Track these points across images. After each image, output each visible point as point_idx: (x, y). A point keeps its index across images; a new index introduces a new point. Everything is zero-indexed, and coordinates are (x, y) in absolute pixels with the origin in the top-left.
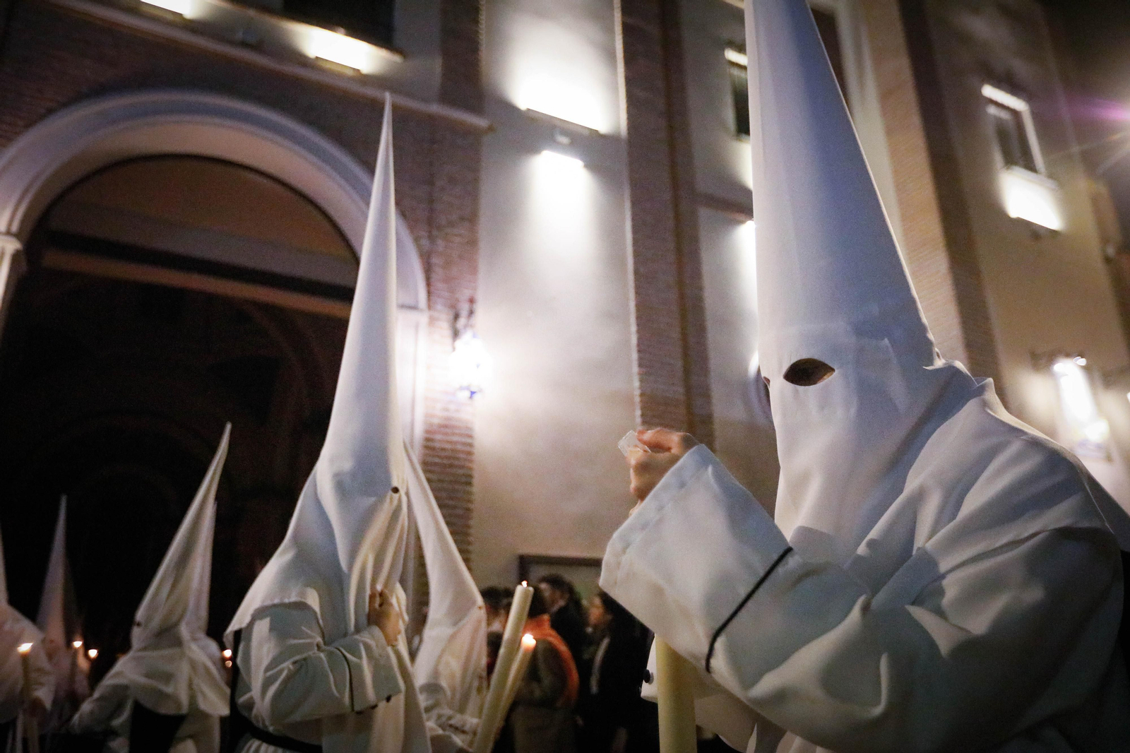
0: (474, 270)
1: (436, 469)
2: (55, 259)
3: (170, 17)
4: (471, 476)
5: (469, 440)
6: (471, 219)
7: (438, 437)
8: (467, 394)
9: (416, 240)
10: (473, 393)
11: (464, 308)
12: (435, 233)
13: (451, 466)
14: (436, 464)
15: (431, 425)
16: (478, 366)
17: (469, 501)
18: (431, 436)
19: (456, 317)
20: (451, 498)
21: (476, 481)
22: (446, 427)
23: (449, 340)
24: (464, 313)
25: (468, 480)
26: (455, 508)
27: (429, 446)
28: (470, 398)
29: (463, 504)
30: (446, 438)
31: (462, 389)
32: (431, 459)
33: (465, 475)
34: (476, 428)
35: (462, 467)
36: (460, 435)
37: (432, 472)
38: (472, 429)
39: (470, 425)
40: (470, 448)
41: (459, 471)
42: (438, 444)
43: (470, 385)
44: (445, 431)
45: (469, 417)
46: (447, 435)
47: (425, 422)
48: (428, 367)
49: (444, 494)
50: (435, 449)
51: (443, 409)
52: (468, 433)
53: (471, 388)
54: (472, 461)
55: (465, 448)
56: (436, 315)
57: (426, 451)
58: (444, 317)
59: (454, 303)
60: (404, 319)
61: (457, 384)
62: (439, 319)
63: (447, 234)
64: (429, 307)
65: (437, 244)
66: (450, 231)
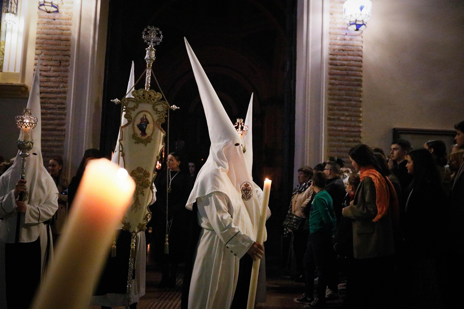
1: (337, 77)
4: (361, 81)
5: (360, 58)
7: (339, 57)
8: (354, 27)
10: (358, 27)
13: (347, 75)
14: (336, 74)
15: (334, 50)
16: (361, 8)
17: (360, 96)
18: (335, 57)
21: (363, 84)
22: (345, 50)
25: (359, 83)
26: (350, 100)
27: (333, 62)
28: (357, 30)
29: (355, 98)
30: (344, 57)
31: (351, 24)
32: (335, 71)
33: (357, 80)
34: (364, 50)
35: (354, 75)
36: (353, 55)
37: (335, 79)
38: (361, 51)
39: (361, 48)
40: (360, 63)
41: (353, 78)
42: (339, 62)
43: (356, 21)
44: (343, 53)
45: (359, 43)
46: (345, 55)
47: (330, 49)
48: (331, 14)
49: (344, 92)
50: (337, 65)
51: (341, 40)
52: (360, 53)
53: (357, 23)
54: (361, 71)
55: (357, 63)
57: (330, 66)
61: (348, 22)
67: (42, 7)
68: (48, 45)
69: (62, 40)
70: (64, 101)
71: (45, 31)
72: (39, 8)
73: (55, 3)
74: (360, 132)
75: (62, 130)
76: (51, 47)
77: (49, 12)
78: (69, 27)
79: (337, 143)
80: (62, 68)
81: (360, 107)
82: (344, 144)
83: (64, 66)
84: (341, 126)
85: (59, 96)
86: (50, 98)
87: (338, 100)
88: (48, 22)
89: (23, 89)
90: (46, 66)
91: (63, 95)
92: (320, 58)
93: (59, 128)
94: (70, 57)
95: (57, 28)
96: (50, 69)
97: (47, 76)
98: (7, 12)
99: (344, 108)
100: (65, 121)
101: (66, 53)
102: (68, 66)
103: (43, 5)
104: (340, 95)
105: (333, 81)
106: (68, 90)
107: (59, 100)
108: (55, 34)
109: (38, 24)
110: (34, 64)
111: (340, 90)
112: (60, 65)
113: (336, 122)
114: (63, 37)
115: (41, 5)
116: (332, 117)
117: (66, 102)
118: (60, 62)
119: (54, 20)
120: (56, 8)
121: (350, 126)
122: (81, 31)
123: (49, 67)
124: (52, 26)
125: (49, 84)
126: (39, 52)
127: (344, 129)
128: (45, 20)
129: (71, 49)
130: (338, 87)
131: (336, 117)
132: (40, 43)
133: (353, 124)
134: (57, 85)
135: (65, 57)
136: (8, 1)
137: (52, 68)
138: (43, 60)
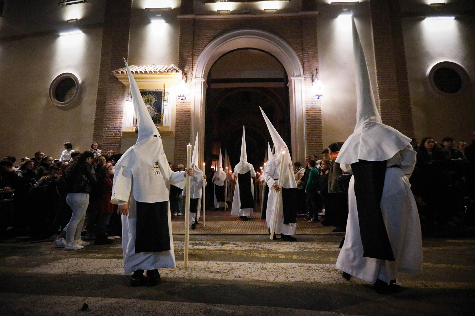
0: (317, 61)
1: (310, 120)
2: (214, 86)
3: (227, 12)
4: (321, 121)
5: (320, 111)
6: (315, 45)
7: (310, 111)
8: (317, 97)
9: (298, 56)
11: (315, 72)
12: (304, 52)
13: (315, 119)
14: (309, 119)
15: (308, 108)
16: (320, 88)
17: (321, 128)
18: (308, 111)
19: (313, 76)
20: (315, 128)
21: (323, 123)
23: (311, 84)
24: (315, 74)
25: (320, 122)
26: (317, 130)
27: (308, 114)
28: (318, 98)
29: (319, 129)
30: (313, 111)
31: (315, 96)
32: (308, 118)
33: (319, 121)
34: (321, 107)
35: (318, 119)
36: (317, 110)
37: (309, 121)
38: (320, 108)
39: (320, 107)
40: (320, 113)
42: (310, 113)
44: (312, 109)
45: (319, 105)
47: (306, 108)
48: (305, 92)
49: (313, 127)
50: (309, 115)
51: (311, 104)
52: (319, 109)
53: (318, 95)
54: (321, 117)
55: (318, 114)
56: (306, 77)
57: (306, 116)
58: (309, 77)
59: (312, 72)
60: (297, 80)
61: (314, 95)
62: (307, 78)
63: (308, 52)
64: (304, 75)
65: (305, 55)
66: (309, 50)
67: (179, 98)
68: (181, 114)
71: (180, 108)
72: (178, 98)
73: (185, 95)
74: (322, 144)
77: (182, 99)
78: (190, 105)
79: (312, 150)
81: (321, 133)
82: (315, 150)
84: (313, 142)
87: (311, 131)
89: (172, 133)
90: (180, 123)
92: (301, 112)
94: (191, 118)
95: (185, 107)
97: (181, 127)
98: (164, 100)
99: (314, 134)
101: (188, 117)
102: (190, 122)
103: (180, 96)
104: (311, 128)
105: (308, 122)
106: (190, 132)
107: (187, 137)
108: (184, 109)
109: (177, 105)
110: (175, 122)
111: (311, 126)
112: (187, 122)
113: (311, 141)
114: (188, 110)
115: (179, 97)
116: (309, 139)
117: (190, 138)
119: (184, 103)
120: (185, 97)
121: (317, 142)
122: (195, 107)
124: (183, 106)
125: (183, 130)
126: (177, 117)
127: (314, 143)
128: (180, 103)
129: (191, 115)
131: (311, 139)
132: (178, 113)
133: (319, 141)
134: (186, 131)
136: (164, 96)
137: (183, 123)
138: (179, 120)
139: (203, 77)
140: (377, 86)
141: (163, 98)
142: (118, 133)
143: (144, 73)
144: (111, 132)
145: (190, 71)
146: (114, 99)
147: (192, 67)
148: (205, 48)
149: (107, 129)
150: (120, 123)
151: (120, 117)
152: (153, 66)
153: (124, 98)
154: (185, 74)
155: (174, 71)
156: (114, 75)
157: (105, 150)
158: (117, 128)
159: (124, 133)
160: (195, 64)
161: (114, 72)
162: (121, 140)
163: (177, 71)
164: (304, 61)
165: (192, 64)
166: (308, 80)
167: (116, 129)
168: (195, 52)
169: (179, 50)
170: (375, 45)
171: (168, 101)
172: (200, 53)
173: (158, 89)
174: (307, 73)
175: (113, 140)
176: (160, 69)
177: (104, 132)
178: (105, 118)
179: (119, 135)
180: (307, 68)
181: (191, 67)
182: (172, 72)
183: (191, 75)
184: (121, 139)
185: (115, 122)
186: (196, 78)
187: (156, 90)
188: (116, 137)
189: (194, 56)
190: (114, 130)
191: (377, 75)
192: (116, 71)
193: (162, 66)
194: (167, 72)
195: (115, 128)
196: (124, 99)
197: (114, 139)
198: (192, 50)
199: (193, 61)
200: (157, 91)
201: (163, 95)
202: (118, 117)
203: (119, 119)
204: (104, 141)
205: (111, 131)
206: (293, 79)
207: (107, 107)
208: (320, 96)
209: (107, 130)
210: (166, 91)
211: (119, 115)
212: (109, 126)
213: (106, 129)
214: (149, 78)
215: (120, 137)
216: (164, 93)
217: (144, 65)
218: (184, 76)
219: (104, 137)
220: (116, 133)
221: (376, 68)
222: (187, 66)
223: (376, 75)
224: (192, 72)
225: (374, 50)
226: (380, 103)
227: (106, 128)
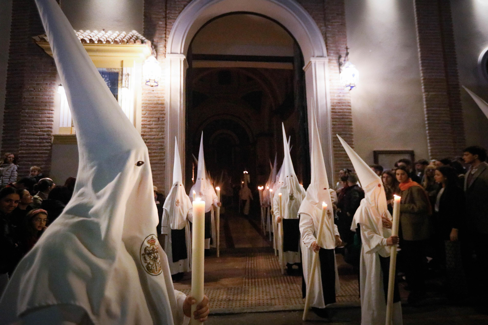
0: (345, 36)
2: (195, 65)
4: (351, 122)
5: (349, 107)
6: (342, 14)
7: (337, 107)
8: (349, 88)
9: (320, 27)
10: (352, 87)
11: (343, 53)
12: (327, 23)
13: (343, 118)
14: (336, 118)
15: (333, 103)
16: (353, 75)
17: (352, 131)
18: (334, 107)
19: (340, 57)
20: (343, 131)
21: (353, 123)
22: (339, 103)
23: (337, 68)
24: (343, 55)
25: (350, 124)
26: (346, 134)
27: (333, 111)
28: (350, 90)
29: (349, 133)
30: (340, 107)
31: (347, 86)
32: (335, 116)
33: (349, 121)
34: (351, 102)
35: (347, 118)
36: (346, 106)
37: (336, 121)
39: (349, 101)
40: (350, 110)
41: (346, 120)
42: (337, 110)
43: (350, 84)
45: (348, 98)
46: (340, 106)
47: (331, 102)
48: (331, 81)
49: (341, 129)
50: (336, 112)
51: (337, 96)
52: (349, 104)
54: (351, 116)
55: (348, 111)
56: (331, 58)
57: (332, 113)
58: (334, 58)
59: (338, 52)
60: (318, 62)
61: (344, 85)
62: (332, 60)
63: (332, 23)
64: (328, 55)
65: (328, 28)
66: (333, 21)
67: (148, 83)
68: (150, 108)
69: (159, 104)
70: (162, 144)
71: (148, 99)
72: (146, 84)
73: (156, 81)
75: (162, 164)
76: (152, 109)
77: (152, 86)
78: (163, 95)
79: (340, 162)
80: (160, 122)
82: (344, 162)
83: (161, 121)
85: (159, 140)
86: (153, 143)
88: (149, 93)
90: (149, 121)
91: (161, 140)
92: (325, 107)
93: (161, 162)
94: (165, 114)
95: (155, 97)
96: (152, 123)
97: (151, 128)
100: (164, 157)
101: (162, 112)
102: (164, 121)
103: (149, 81)
104: (339, 131)
105: (334, 123)
106: (165, 137)
107: (159, 144)
108: (154, 100)
109: (142, 94)
110: (141, 121)
111: (338, 128)
112: (159, 120)
113: (338, 149)
114: (160, 102)
115: (147, 82)
116: (335, 146)
117: (164, 145)
118: (159, 119)
119: (153, 91)
120: (157, 83)
123: (151, 122)
124: (152, 95)
125: (153, 133)
126: (144, 112)
128: (147, 92)
129: (165, 109)
130: (337, 126)
132: (145, 107)
134: (157, 133)
135: (162, 115)
136: (122, 79)
137: (154, 123)
138: (147, 117)
139: (182, 51)
140: (422, 75)
141: (120, 82)
142: (46, 137)
143: (88, 42)
144: (33, 135)
145: (162, 42)
146: (39, 82)
147: (166, 37)
148: (183, 9)
149: (26, 130)
150: (49, 121)
151: (49, 112)
152: (103, 32)
153: (54, 80)
154: (155, 47)
155: (138, 42)
156: (37, 43)
157: (24, 165)
158: (44, 129)
159: (57, 137)
160: (169, 32)
161: (36, 38)
162: (51, 149)
163: (142, 42)
164: (328, 35)
165: (165, 32)
166: (334, 63)
167: (42, 131)
168: (169, 13)
169: (144, 9)
170: (418, 19)
171: (129, 88)
172: (177, 15)
173: (111, 69)
174: (331, 53)
175: (38, 148)
176: (115, 37)
177: (22, 135)
178: (23, 113)
179: (47, 141)
180: (331, 45)
181: (164, 36)
182: (135, 42)
183: (164, 48)
184: (51, 146)
185: (40, 119)
186: (171, 53)
187: (108, 69)
188: (44, 143)
189: (168, 20)
190: (38, 131)
191: (422, 60)
192: (41, 36)
193: (117, 32)
194: (127, 42)
195: (41, 129)
196: (55, 83)
197: (39, 146)
198: (165, 10)
199: (166, 28)
200: (110, 71)
201: (120, 78)
202: (46, 112)
203: (48, 115)
204: (21, 150)
205: (34, 133)
206: (313, 60)
207: (26, 95)
208: (353, 87)
209: (27, 132)
210: (124, 72)
211: (47, 108)
212: (31, 126)
213: (24, 131)
214: (98, 51)
215: (49, 144)
216: (122, 75)
217: (88, 29)
218: (154, 50)
219: (21, 143)
220: (42, 137)
221: (419, 50)
222: (157, 35)
223: (420, 59)
224: (166, 44)
225: (417, 26)
226: (426, 98)
227: (26, 128)
